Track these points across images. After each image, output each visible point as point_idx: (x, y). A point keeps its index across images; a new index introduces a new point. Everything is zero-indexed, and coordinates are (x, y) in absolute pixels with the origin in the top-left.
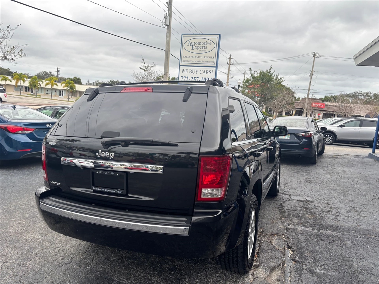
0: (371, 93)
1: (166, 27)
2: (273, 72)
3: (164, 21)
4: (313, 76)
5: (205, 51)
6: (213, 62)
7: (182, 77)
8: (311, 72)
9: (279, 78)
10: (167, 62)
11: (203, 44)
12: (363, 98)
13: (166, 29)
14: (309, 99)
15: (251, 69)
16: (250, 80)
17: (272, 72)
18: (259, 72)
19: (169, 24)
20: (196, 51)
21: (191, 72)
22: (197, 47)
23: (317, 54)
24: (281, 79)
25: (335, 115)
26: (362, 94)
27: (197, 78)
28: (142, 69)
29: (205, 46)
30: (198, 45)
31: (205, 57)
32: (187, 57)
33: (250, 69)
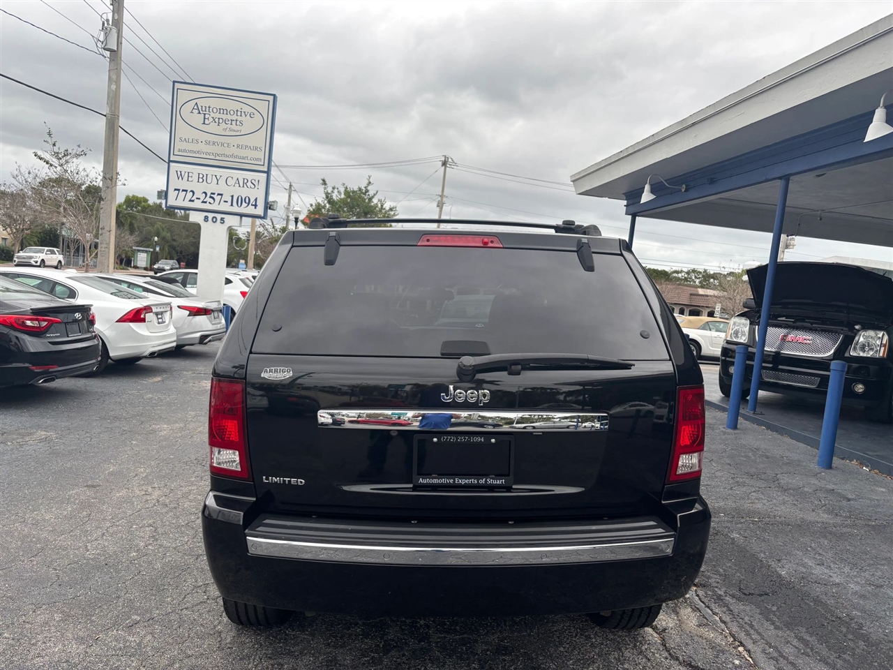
1: (107, 54)
2: (375, 192)
3: (102, 39)
4: (444, 207)
5: (238, 131)
6: (260, 160)
7: (175, 190)
8: (440, 199)
9: (387, 208)
10: (113, 147)
11: (232, 112)
13: (108, 60)
15: (324, 182)
16: (325, 206)
17: (371, 193)
18: (342, 190)
19: (116, 49)
20: (213, 128)
21: (201, 180)
22: (217, 120)
23: (450, 160)
24: (391, 209)
27: (218, 194)
28: (41, 159)
29: (239, 118)
30: (217, 115)
31: (238, 147)
32: (190, 141)
33: (324, 180)
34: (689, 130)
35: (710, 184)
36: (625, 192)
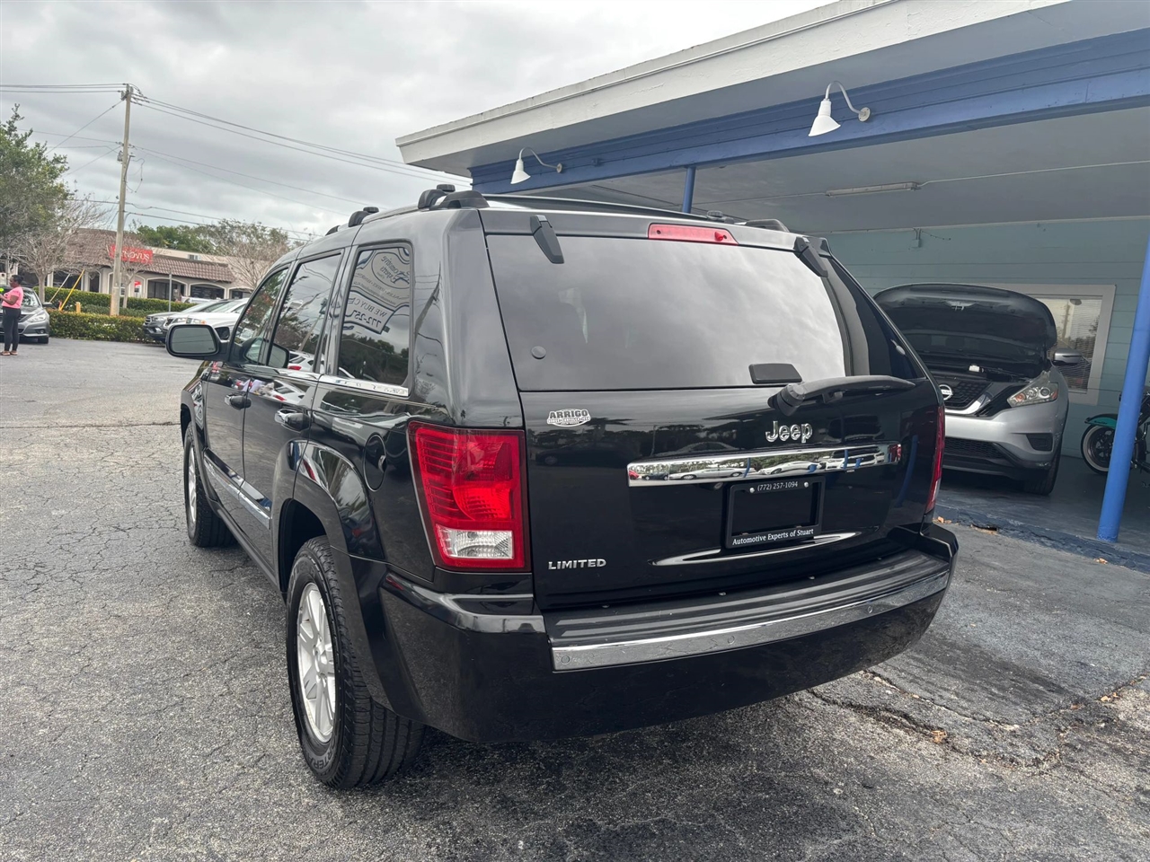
0: (263, 229)
2: (29, 131)
8: (122, 149)
9: (50, 158)
12: (245, 239)
14: (125, 234)
17: (20, 133)
23: (135, 92)
24: (57, 160)
25: (183, 287)
26: (242, 230)
34: (587, 97)
35: (595, 166)
36: (469, 165)
